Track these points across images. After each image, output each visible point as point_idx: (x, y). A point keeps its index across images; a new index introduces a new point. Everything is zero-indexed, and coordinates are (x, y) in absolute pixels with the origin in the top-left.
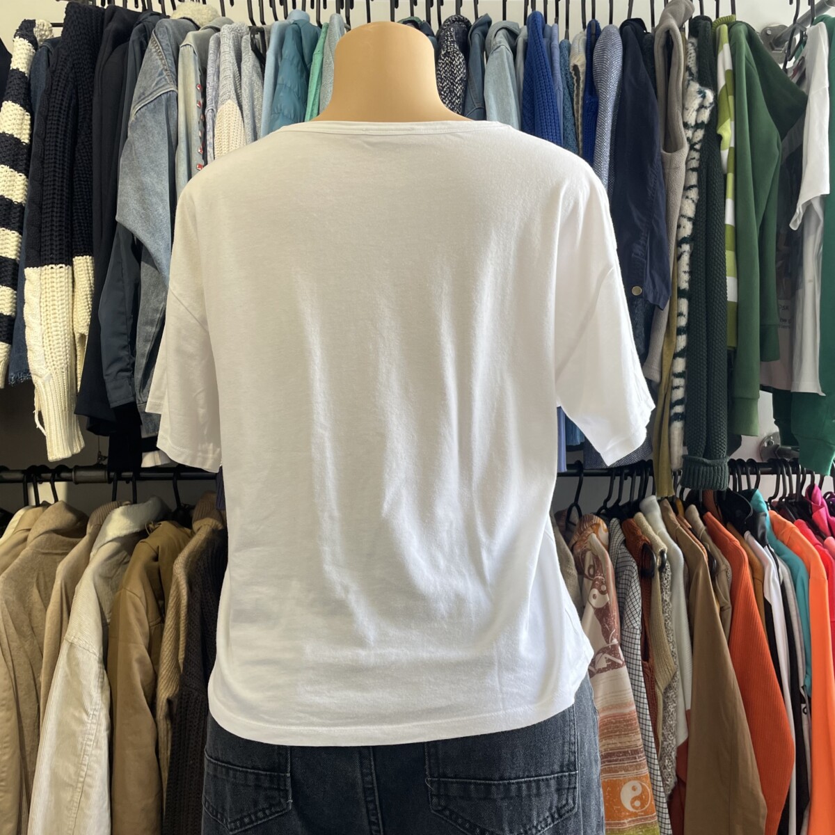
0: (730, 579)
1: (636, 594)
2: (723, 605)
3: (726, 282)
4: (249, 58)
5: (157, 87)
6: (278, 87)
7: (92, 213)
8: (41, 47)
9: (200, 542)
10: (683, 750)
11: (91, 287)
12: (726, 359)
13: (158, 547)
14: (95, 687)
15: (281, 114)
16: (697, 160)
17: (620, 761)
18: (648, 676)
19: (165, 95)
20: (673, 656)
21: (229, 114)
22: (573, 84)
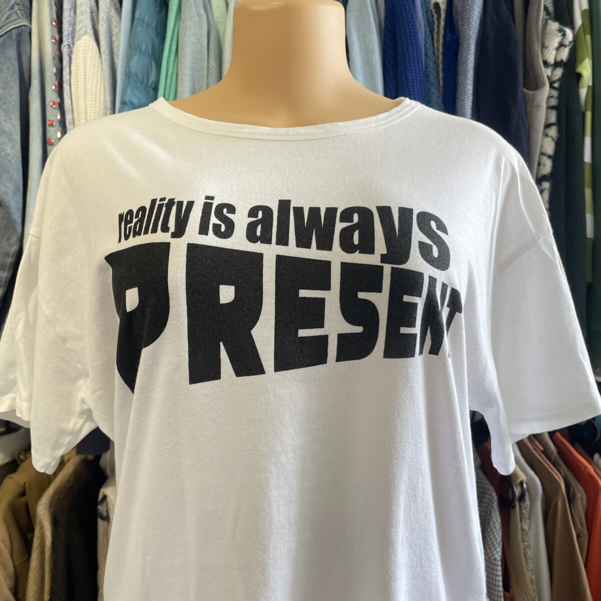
0: (585, 506)
1: (496, 524)
2: (580, 533)
3: (585, 220)
5: (7, 22)
6: (135, 22)
13: (25, 484)
15: (138, 51)
16: (557, 98)
19: (16, 30)
20: (532, 583)
21: (86, 50)
22: (434, 22)
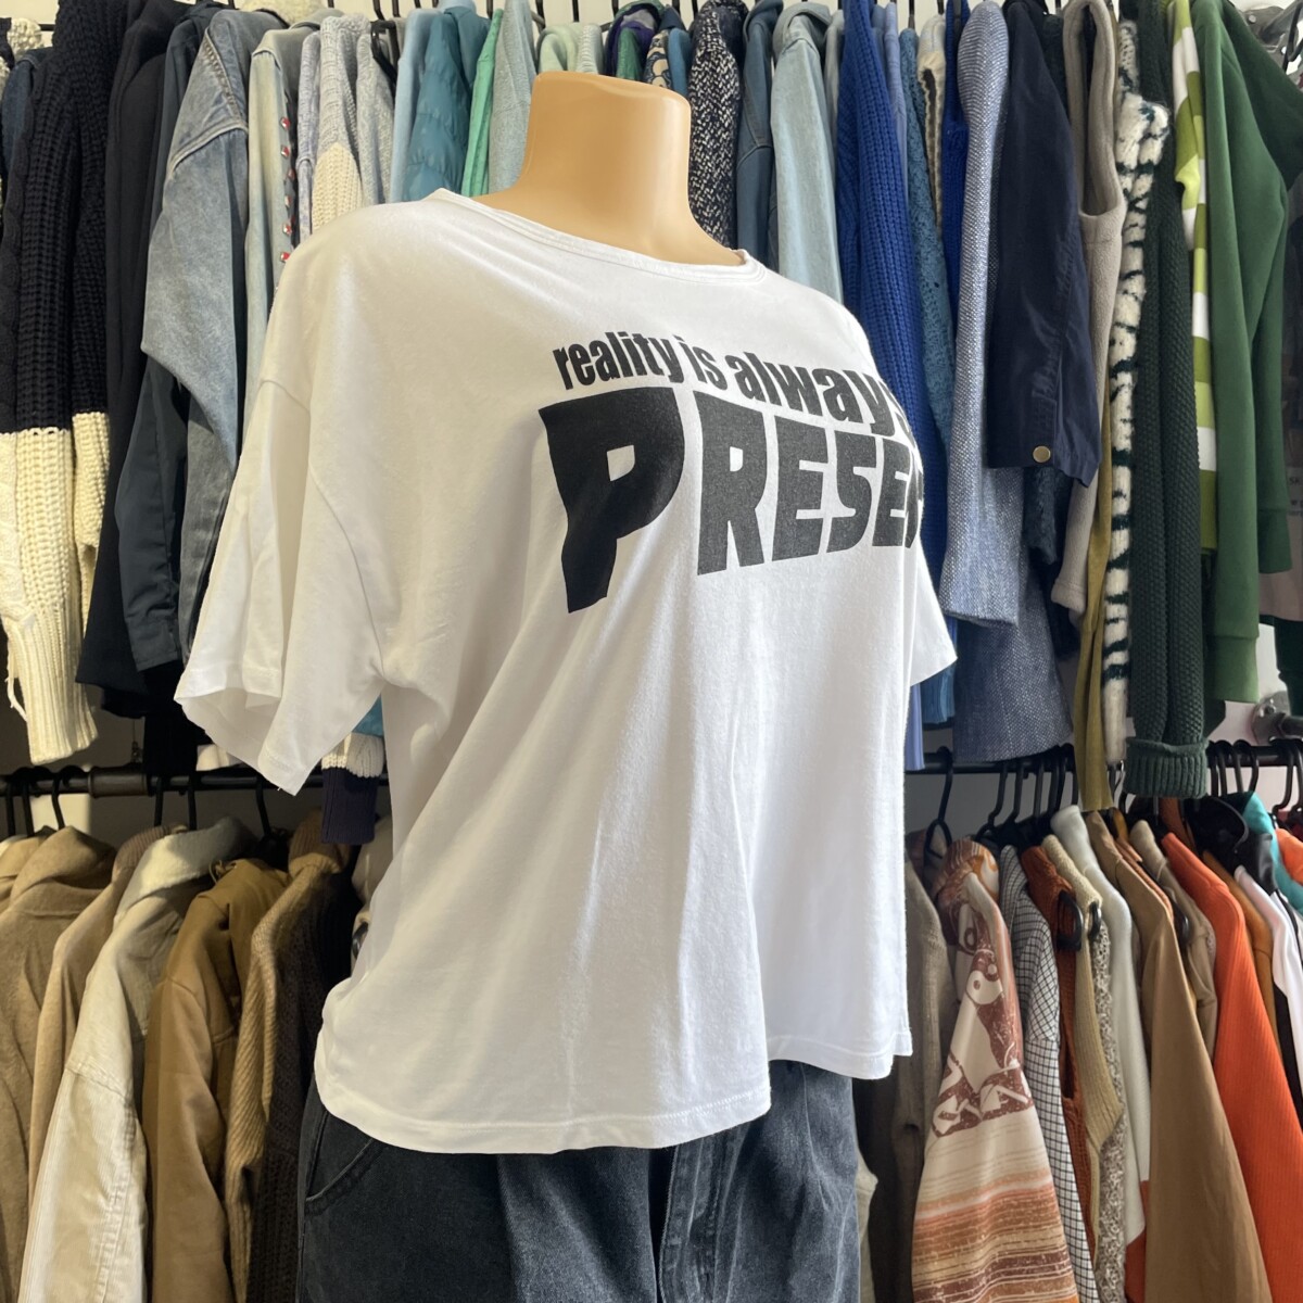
0: (1213, 951)
1: (1049, 979)
2: (1200, 998)
3: (1196, 437)
4: (369, 71)
5: (211, 124)
6: (418, 119)
7: (105, 340)
8: (19, 62)
9: (300, 895)
10: (1137, 1251)
11: (104, 465)
12: (1199, 570)
13: (228, 905)
14: (118, 1148)
15: (423, 165)
16: (1142, 228)
17: (1028, 1273)
18: (1073, 1124)
19: (226, 137)
20: (1116, 1087)
21: (336, 167)
22: (924, 102)
